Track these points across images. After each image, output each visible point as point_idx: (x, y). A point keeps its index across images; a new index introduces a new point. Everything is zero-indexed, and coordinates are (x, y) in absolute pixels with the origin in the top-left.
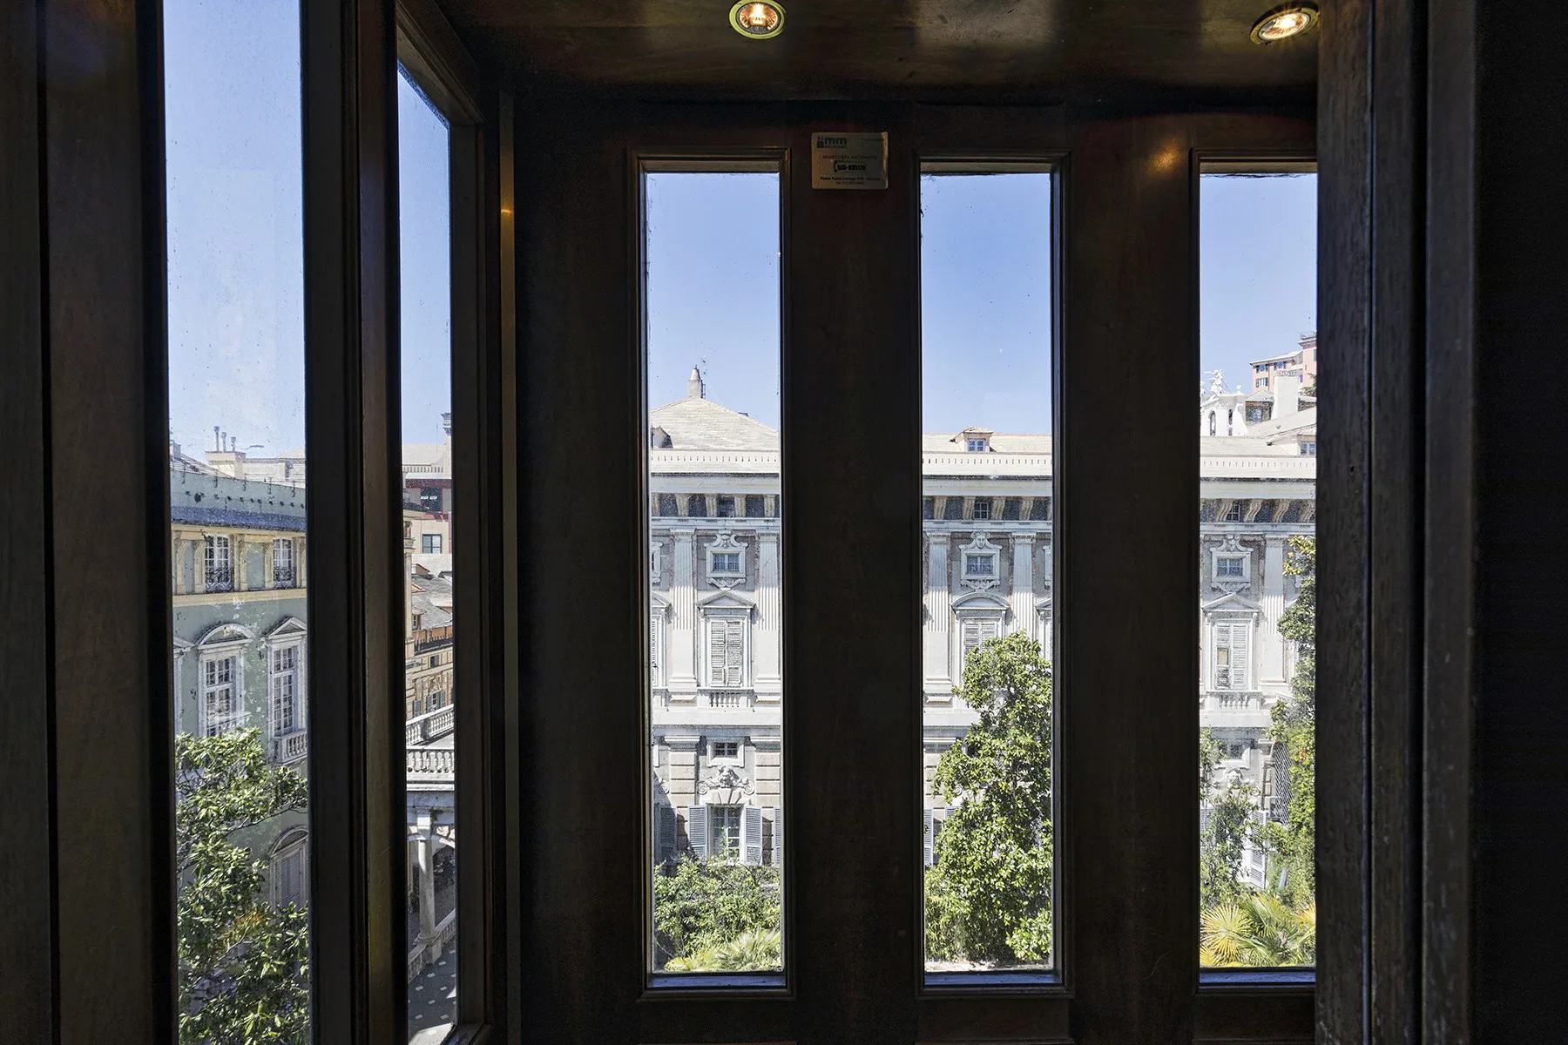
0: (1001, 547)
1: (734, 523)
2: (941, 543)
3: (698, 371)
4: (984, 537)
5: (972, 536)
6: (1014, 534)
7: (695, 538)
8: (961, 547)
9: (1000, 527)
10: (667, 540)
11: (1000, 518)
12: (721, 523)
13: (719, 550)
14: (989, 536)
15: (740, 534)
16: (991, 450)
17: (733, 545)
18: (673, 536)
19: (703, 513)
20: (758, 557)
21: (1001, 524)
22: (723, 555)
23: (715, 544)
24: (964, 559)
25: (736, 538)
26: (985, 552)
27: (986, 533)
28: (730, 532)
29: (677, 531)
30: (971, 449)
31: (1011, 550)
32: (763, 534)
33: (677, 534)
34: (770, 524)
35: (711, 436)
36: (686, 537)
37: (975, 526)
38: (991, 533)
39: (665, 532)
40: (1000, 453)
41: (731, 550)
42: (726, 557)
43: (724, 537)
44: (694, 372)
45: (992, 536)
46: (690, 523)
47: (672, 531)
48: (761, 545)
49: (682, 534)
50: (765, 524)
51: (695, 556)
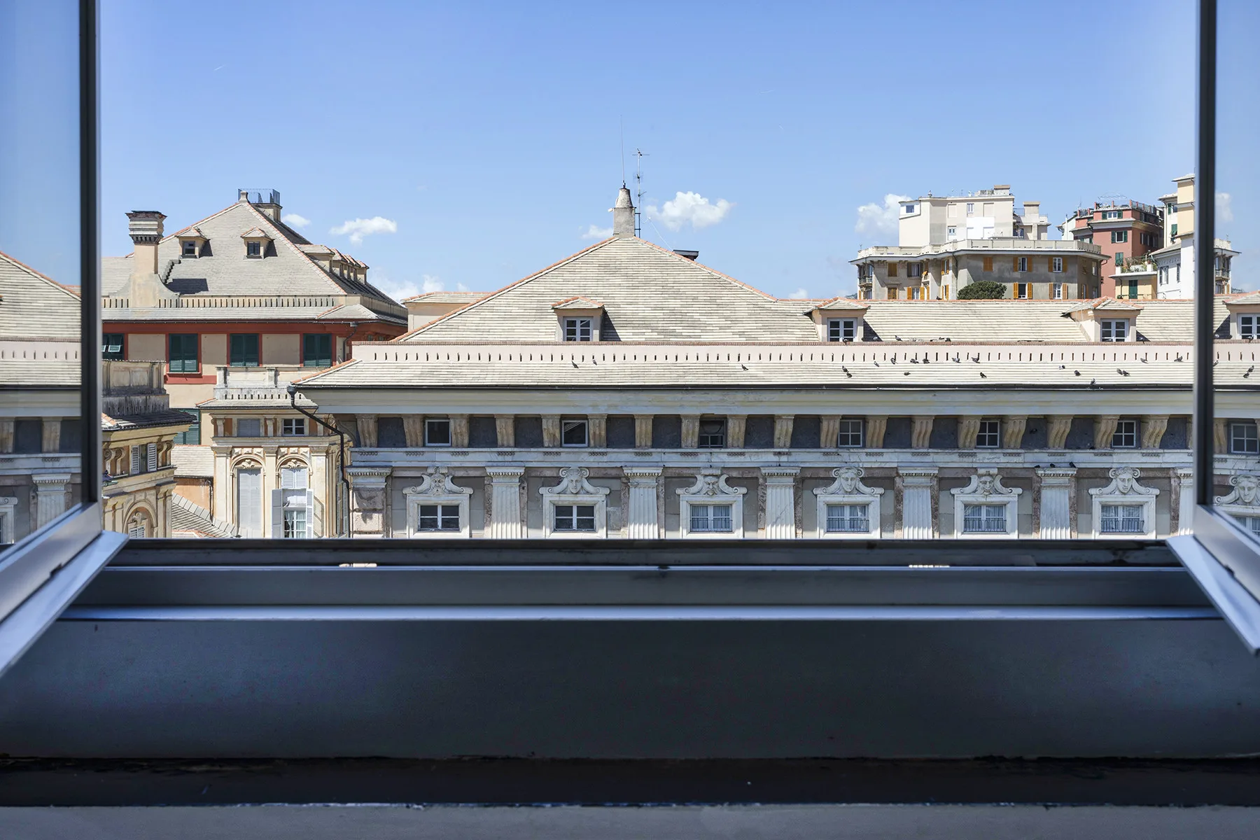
0: (1157, 492)
1: (725, 458)
2: (1059, 486)
3: (628, 192)
4: (1130, 476)
5: (1111, 474)
6: (1179, 472)
7: (662, 481)
8: (1092, 491)
9: (1154, 459)
10: (616, 485)
11: (1157, 445)
12: (704, 457)
13: (700, 499)
14: (1138, 474)
15: (735, 474)
16: (1140, 338)
17: (723, 492)
18: (627, 478)
19: (676, 443)
20: (763, 510)
21: (1157, 455)
22: (706, 507)
23: (694, 489)
24: (1097, 509)
25: (727, 481)
26: (1132, 499)
27: (1134, 470)
28: (719, 472)
29: (635, 471)
30: (1105, 335)
31: (1173, 496)
32: (771, 475)
33: (634, 475)
34: (784, 458)
35: (673, 312)
36: (649, 481)
37: (1115, 458)
38: (1141, 469)
39: (614, 473)
40: (1157, 344)
41: (720, 499)
42: (711, 511)
43: (709, 479)
44: (622, 195)
45: (1144, 474)
46: (655, 458)
47: (626, 471)
48: (769, 491)
49: (642, 475)
50: (776, 459)
51: (662, 509)
